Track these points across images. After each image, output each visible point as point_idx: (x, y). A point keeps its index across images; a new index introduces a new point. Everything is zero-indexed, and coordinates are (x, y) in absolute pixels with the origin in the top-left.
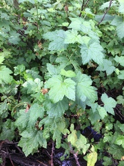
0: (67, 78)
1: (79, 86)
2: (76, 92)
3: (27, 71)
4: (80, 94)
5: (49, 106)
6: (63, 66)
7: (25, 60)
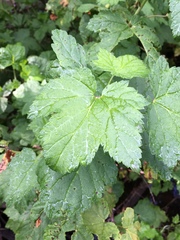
0: (117, 79)
1: (156, 109)
2: (145, 136)
3: (31, 59)
4: (158, 139)
5: (51, 177)
6: (110, 41)
7: (32, 35)
